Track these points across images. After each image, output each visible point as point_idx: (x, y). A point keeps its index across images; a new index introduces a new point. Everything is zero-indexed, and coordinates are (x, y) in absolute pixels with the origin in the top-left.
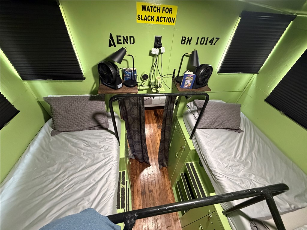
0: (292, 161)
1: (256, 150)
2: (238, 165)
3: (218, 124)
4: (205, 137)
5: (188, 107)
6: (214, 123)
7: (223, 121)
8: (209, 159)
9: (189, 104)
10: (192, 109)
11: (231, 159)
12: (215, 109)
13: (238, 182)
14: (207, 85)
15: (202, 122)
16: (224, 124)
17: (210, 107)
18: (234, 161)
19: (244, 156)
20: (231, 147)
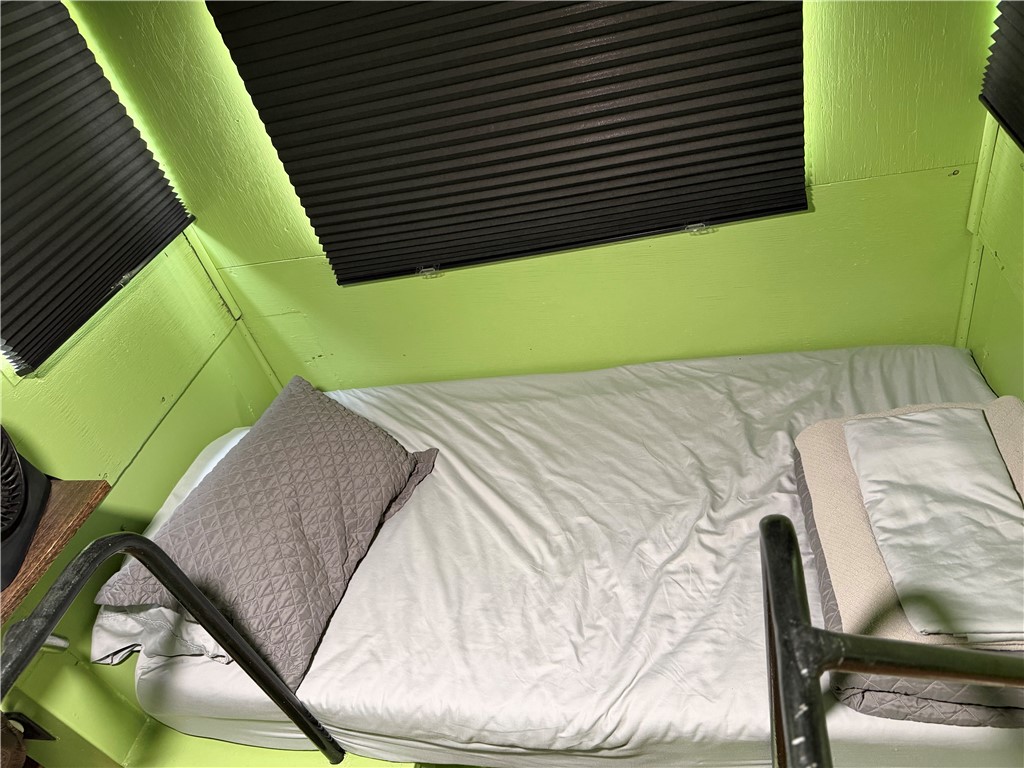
0: (621, 366)
1: (537, 455)
2: (584, 583)
3: (337, 547)
4: (374, 667)
5: (117, 659)
6: (321, 566)
7: (335, 512)
8: (509, 727)
9: (101, 645)
10: (150, 642)
11: (544, 597)
12: (240, 512)
13: (665, 643)
14: (50, 478)
15: (274, 636)
16: (354, 513)
17: (210, 537)
18: (559, 588)
19: (547, 522)
20: (484, 557)
